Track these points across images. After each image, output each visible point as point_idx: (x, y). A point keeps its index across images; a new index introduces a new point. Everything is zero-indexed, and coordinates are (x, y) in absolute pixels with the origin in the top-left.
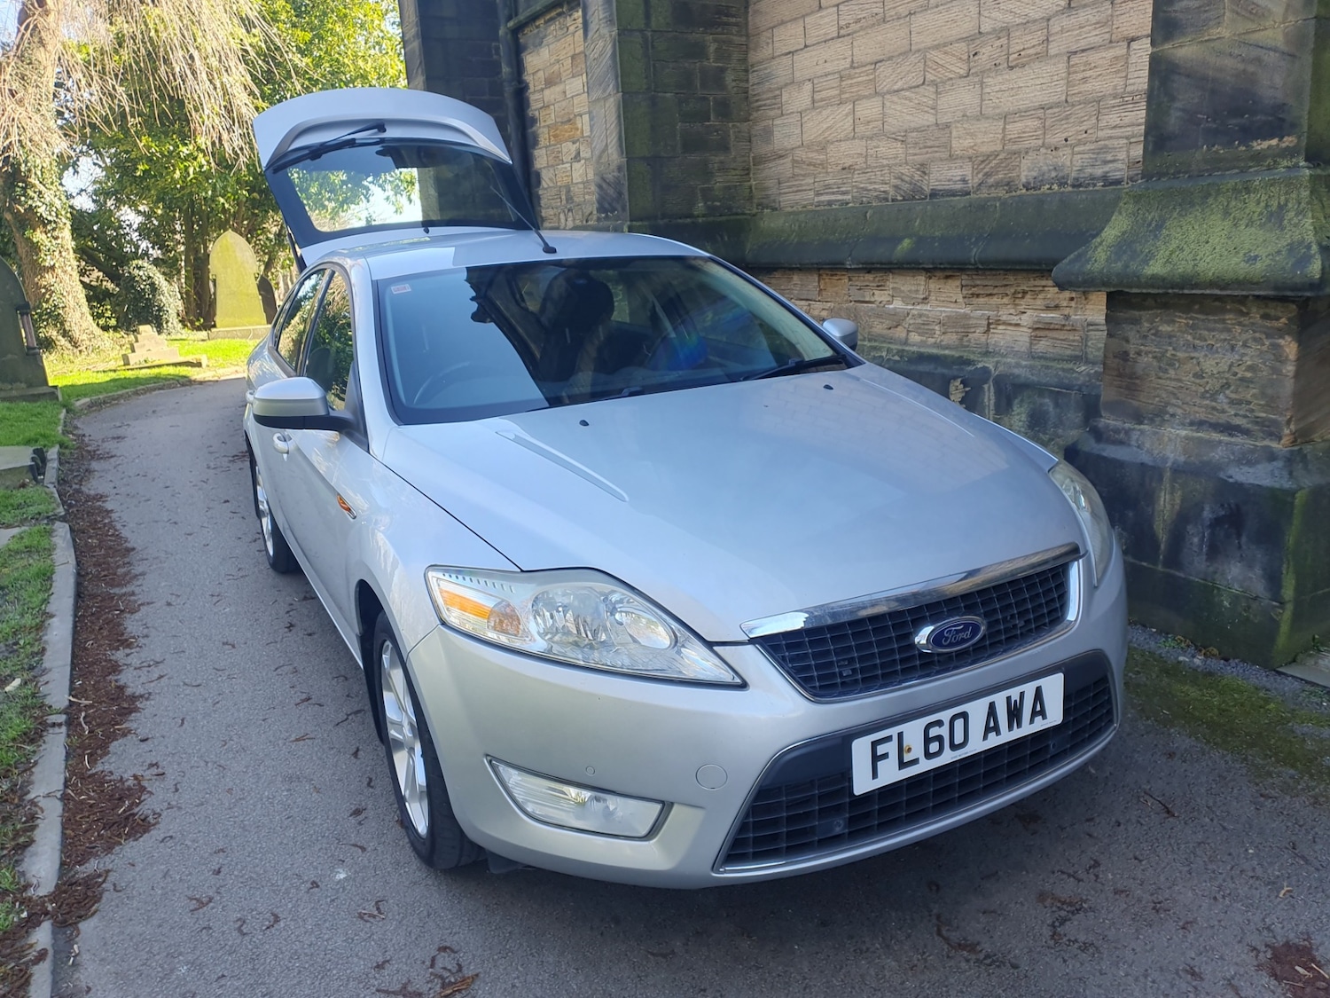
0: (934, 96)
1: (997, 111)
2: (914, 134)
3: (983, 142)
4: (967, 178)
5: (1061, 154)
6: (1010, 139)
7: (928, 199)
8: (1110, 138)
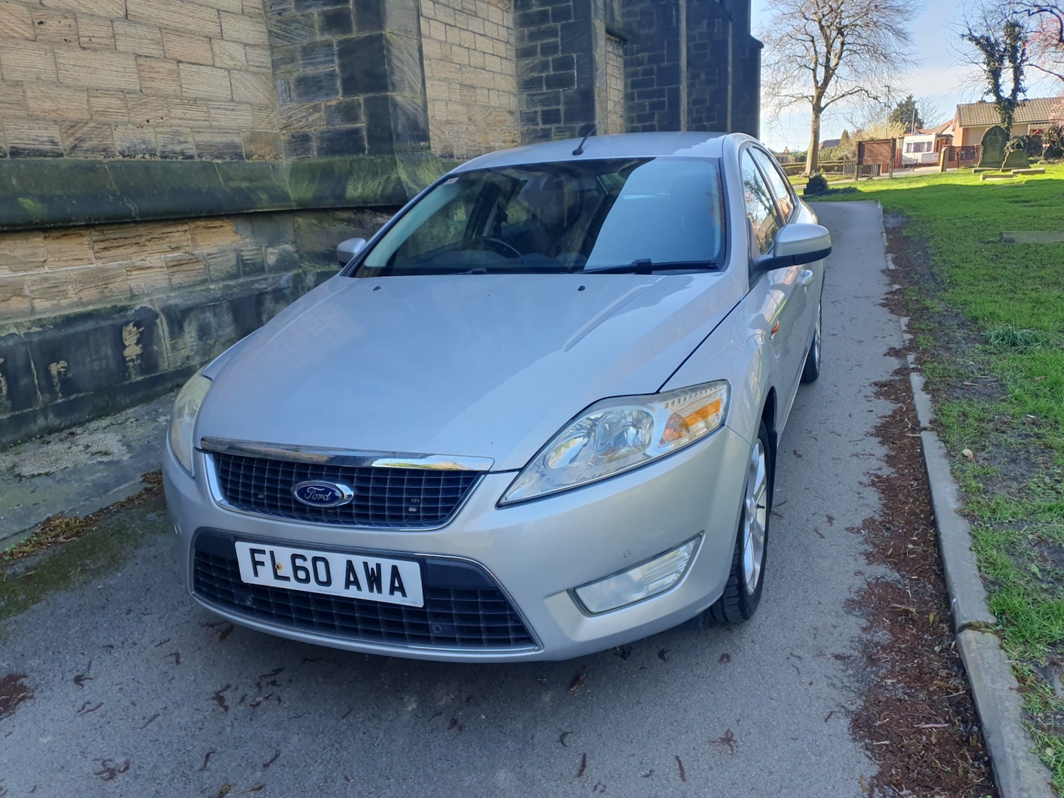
1: (78, 83)
3: (67, 109)
4: (56, 141)
5: (146, 132)
6: (97, 111)
7: (8, 157)
8: (180, 126)
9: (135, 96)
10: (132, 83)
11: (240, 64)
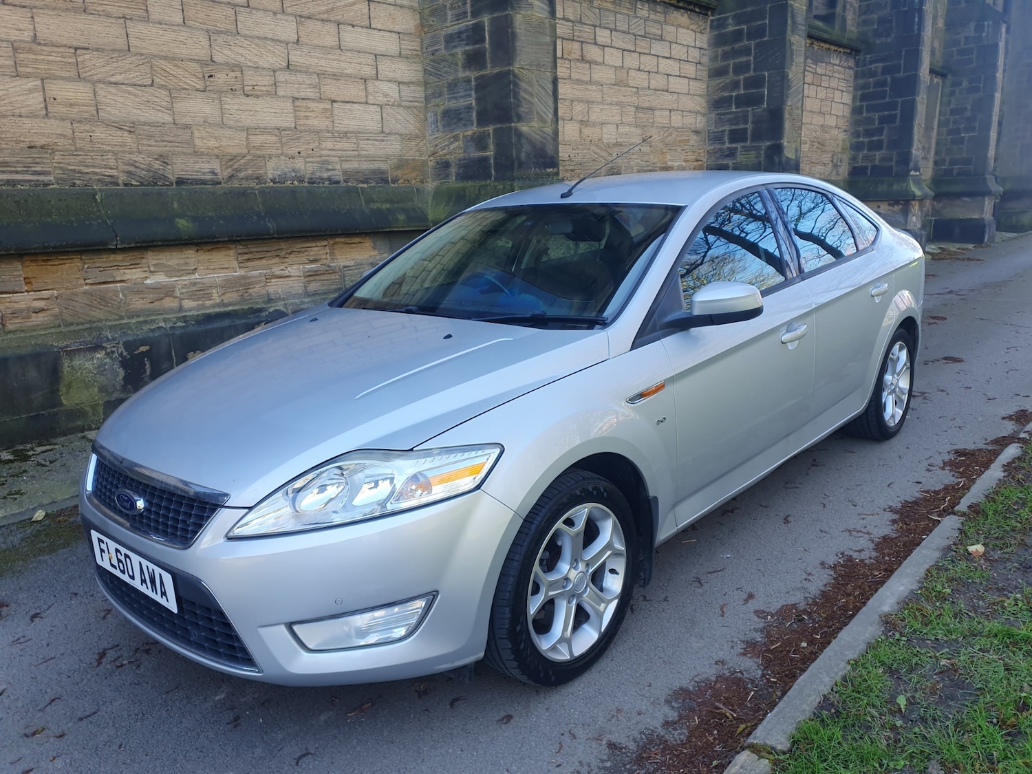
0: (168, 99)
1: (239, 124)
2: (146, 127)
3: (229, 145)
4: (216, 172)
5: (297, 162)
6: (254, 146)
7: (174, 186)
8: (329, 156)
9: (290, 132)
10: (287, 121)
11: (393, 100)
